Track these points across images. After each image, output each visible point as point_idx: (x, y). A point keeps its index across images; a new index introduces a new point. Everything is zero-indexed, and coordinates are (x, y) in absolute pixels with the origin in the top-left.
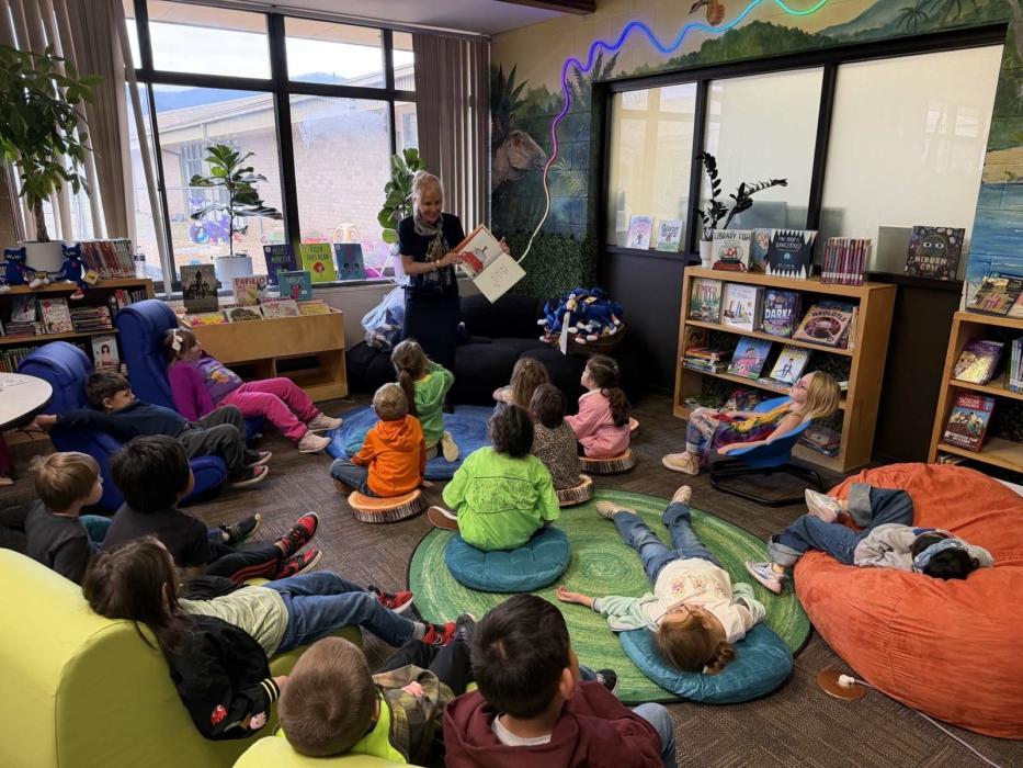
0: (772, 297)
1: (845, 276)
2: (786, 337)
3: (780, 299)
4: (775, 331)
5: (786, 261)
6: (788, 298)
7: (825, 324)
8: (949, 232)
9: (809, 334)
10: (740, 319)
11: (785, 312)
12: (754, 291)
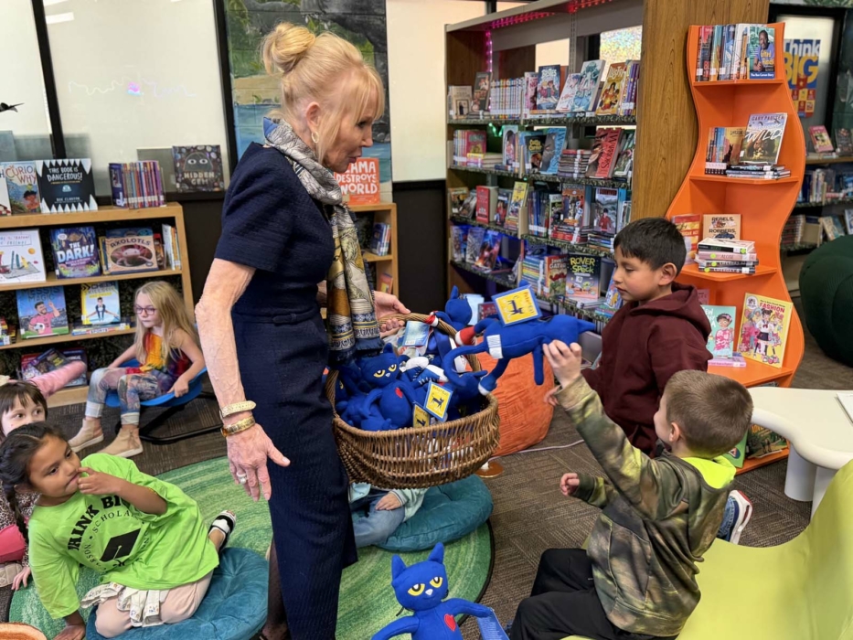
0: (62, 237)
1: (148, 199)
2: (95, 275)
3: (73, 237)
4: (77, 273)
5: (68, 195)
6: (85, 234)
7: (131, 252)
8: (209, 149)
9: (122, 264)
10: (20, 272)
11: (85, 249)
12: (35, 235)
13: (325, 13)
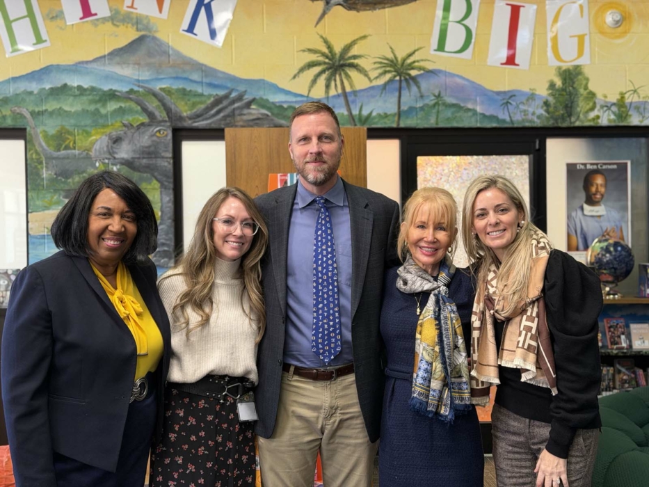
13: (115, 158)
